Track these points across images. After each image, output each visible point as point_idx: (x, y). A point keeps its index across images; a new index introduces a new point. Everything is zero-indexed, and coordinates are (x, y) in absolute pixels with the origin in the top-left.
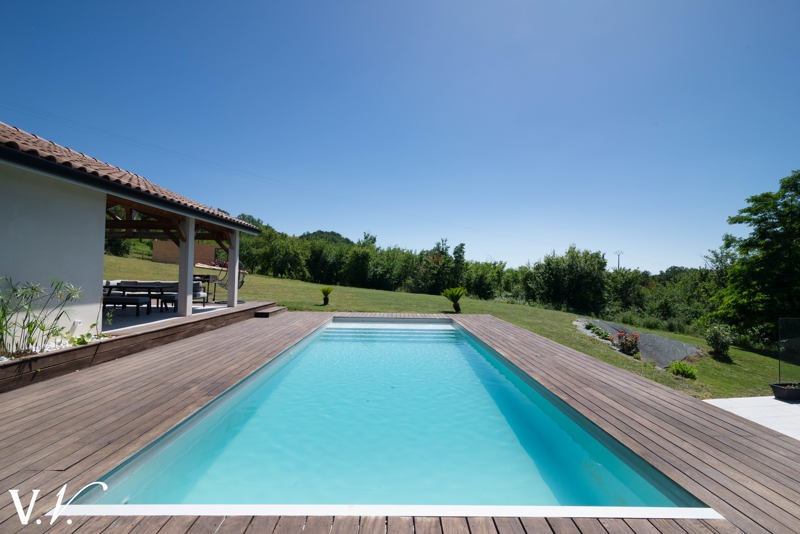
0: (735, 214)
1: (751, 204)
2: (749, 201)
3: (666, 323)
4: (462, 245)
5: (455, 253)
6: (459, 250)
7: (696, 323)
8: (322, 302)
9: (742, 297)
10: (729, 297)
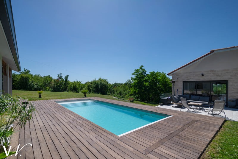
0: (133, 73)
1: (135, 71)
2: (135, 70)
3: (121, 96)
4: (68, 76)
5: (65, 78)
6: (67, 77)
7: (126, 96)
8: (39, 97)
9: (135, 90)
10: (132, 90)
